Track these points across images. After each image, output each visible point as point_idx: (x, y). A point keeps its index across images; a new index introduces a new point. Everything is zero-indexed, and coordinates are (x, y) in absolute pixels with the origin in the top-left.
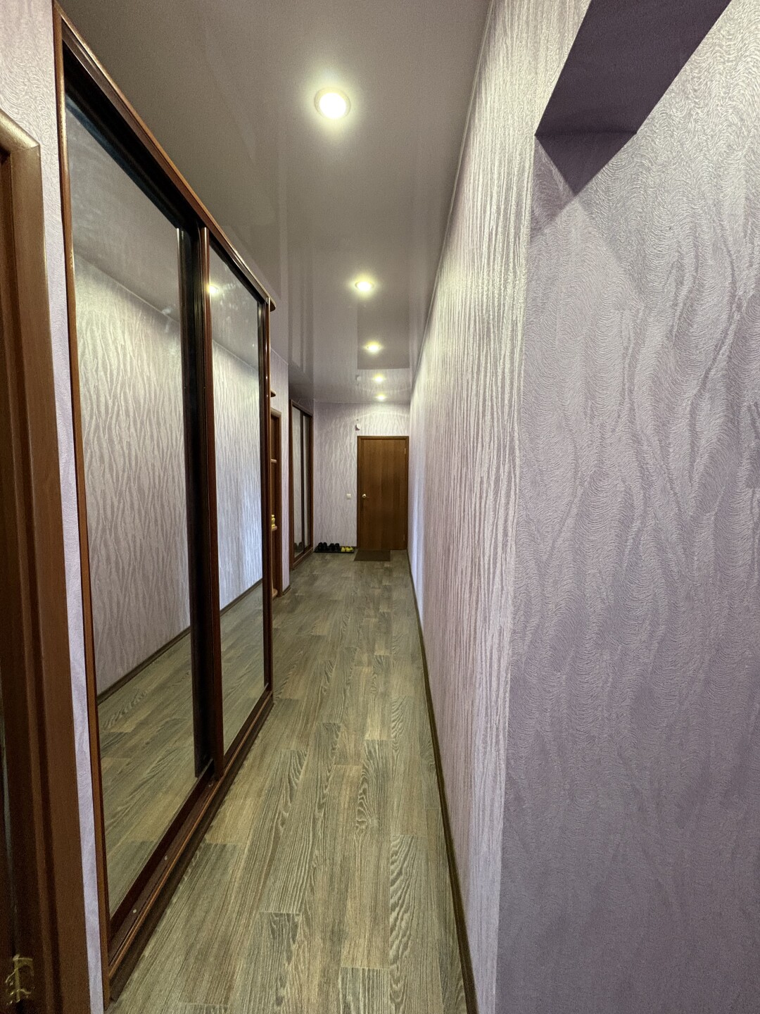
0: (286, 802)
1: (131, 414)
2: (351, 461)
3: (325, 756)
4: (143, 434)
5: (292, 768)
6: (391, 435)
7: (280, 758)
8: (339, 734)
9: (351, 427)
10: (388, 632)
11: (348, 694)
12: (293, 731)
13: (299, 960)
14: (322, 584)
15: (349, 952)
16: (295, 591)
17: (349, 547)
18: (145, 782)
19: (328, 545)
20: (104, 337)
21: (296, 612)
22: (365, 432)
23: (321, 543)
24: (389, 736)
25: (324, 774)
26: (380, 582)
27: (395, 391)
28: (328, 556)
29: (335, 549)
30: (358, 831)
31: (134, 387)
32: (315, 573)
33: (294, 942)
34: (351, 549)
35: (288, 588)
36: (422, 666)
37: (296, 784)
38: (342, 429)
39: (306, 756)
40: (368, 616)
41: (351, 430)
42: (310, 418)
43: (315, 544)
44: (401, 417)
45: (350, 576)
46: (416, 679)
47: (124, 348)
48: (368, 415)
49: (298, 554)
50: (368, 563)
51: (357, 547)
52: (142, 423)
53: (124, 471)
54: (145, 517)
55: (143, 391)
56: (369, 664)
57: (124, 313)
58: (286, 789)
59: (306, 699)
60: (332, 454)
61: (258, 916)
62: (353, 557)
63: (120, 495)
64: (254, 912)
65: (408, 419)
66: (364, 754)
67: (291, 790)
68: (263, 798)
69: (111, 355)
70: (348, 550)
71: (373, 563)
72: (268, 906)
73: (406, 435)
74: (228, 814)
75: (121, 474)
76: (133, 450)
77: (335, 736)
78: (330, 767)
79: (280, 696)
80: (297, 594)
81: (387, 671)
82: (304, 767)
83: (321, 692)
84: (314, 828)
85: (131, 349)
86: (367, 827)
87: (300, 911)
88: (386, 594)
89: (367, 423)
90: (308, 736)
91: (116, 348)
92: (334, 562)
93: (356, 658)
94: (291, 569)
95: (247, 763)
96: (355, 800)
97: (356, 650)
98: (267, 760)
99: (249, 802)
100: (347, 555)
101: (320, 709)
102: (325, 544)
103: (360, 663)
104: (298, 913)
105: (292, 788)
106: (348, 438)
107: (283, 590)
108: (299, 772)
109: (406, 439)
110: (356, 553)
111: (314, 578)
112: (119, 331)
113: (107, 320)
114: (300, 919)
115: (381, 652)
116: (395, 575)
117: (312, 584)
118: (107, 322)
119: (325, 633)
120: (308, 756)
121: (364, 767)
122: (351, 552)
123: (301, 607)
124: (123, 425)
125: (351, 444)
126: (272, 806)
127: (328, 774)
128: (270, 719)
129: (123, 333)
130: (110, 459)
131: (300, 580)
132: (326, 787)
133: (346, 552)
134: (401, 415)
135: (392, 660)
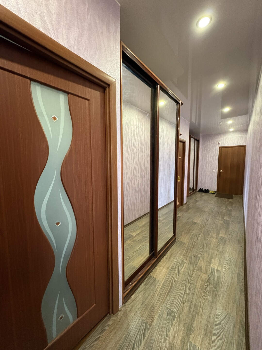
0: (177, 275)
1: (139, 145)
2: (216, 157)
3: (193, 266)
4: (142, 151)
5: (180, 265)
6: (236, 145)
7: (176, 260)
8: (200, 260)
9: (216, 143)
10: (227, 228)
11: (205, 247)
12: (182, 253)
13: (175, 328)
14: (200, 204)
15: (194, 337)
16: (188, 205)
17: (213, 191)
18: (137, 251)
19: (204, 189)
20: (133, 125)
21: (188, 212)
22: (223, 145)
23: (201, 189)
24: (222, 269)
25: (191, 272)
26: (227, 207)
27: (240, 126)
28: (203, 194)
29: (207, 191)
30: (202, 298)
31: (140, 137)
32: (197, 199)
33: (174, 321)
34: (214, 192)
35: (186, 203)
36: (243, 246)
37: (181, 271)
38: (212, 144)
39: (185, 263)
40: (219, 220)
41: (216, 145)
42: (198, 141)
43: (198, 189)
44: (242, 137)
45: (212, 202)
46: (239, 251)
47: (138, 126)
48: (225, 138)
49: (191, 192)
50: (222, 198)
51: (217, 192)
52: (142, 148)
53: (137, 162)
54: (142, 175)
55: (143, 138)
56: (216, 238)
57: (139, 116)
58: (177, 271)
59: (188, 243)
60: (207, 154)
61: (163, 306)
62: (214, 195)
63: (136, 169)
64: (162, 304)
65: (246, 137)
66: (209, 272)
67: (179, 272)
68: (169, 270)
69: (135, 129)
70: (212, 192)
71: (223, 199)
72: (167, 304)
73: (245, 144)
74: (158, 270)
75: (136, 163)
76: (139, 156)
77: (197, 260)
78: (194, 271)
79: (179, 239)
80: (189, 206)
81: (224, 243)
82: (184, 266)
83: (194, 243)
84: (185, 289)
85: (140, 126)
86: (207, 299)
87: (177, 312)
88: (228, 212)
89: (224, 141)
90: (187, 256)
91: (136, 127)
92: (205, 196)
93: (210, 235)
94: (188, 196)
95: (165, 257)
96: (203, 287)
97: (211, 231)
98: (172, 259)
99: (164, 270)
100: (212, 194)
101: (192, 249)
102: (202, 189)
103: (212, 237)
104: (176, 312)
105: (179, 271)
106: (215, 148)
107: (184, 203)
108: (182, 268)
109: (244, 147)
110: (216, 194)
111: (196, 201)
112: (137, 122)
113: (134, 119)
114: (177, 315)
115: (222, 235)
116: (234, 205)
117: (195, 203)
118: (134, 120)
119: (199, 222)
120: (186, 263)
121: (208, 276)
122: (214, 193)
123: (190, 211)
124: (137, 149)
125: (216, 150)
126: (172, 274)
127: (193, 273)
128: (174, 246)
129: (138, 122)
130: (134, 159)
131: (191, 201)
132: (192, 277)
133: (211, 193)
134: (242, 136)
135: (227, 240)
